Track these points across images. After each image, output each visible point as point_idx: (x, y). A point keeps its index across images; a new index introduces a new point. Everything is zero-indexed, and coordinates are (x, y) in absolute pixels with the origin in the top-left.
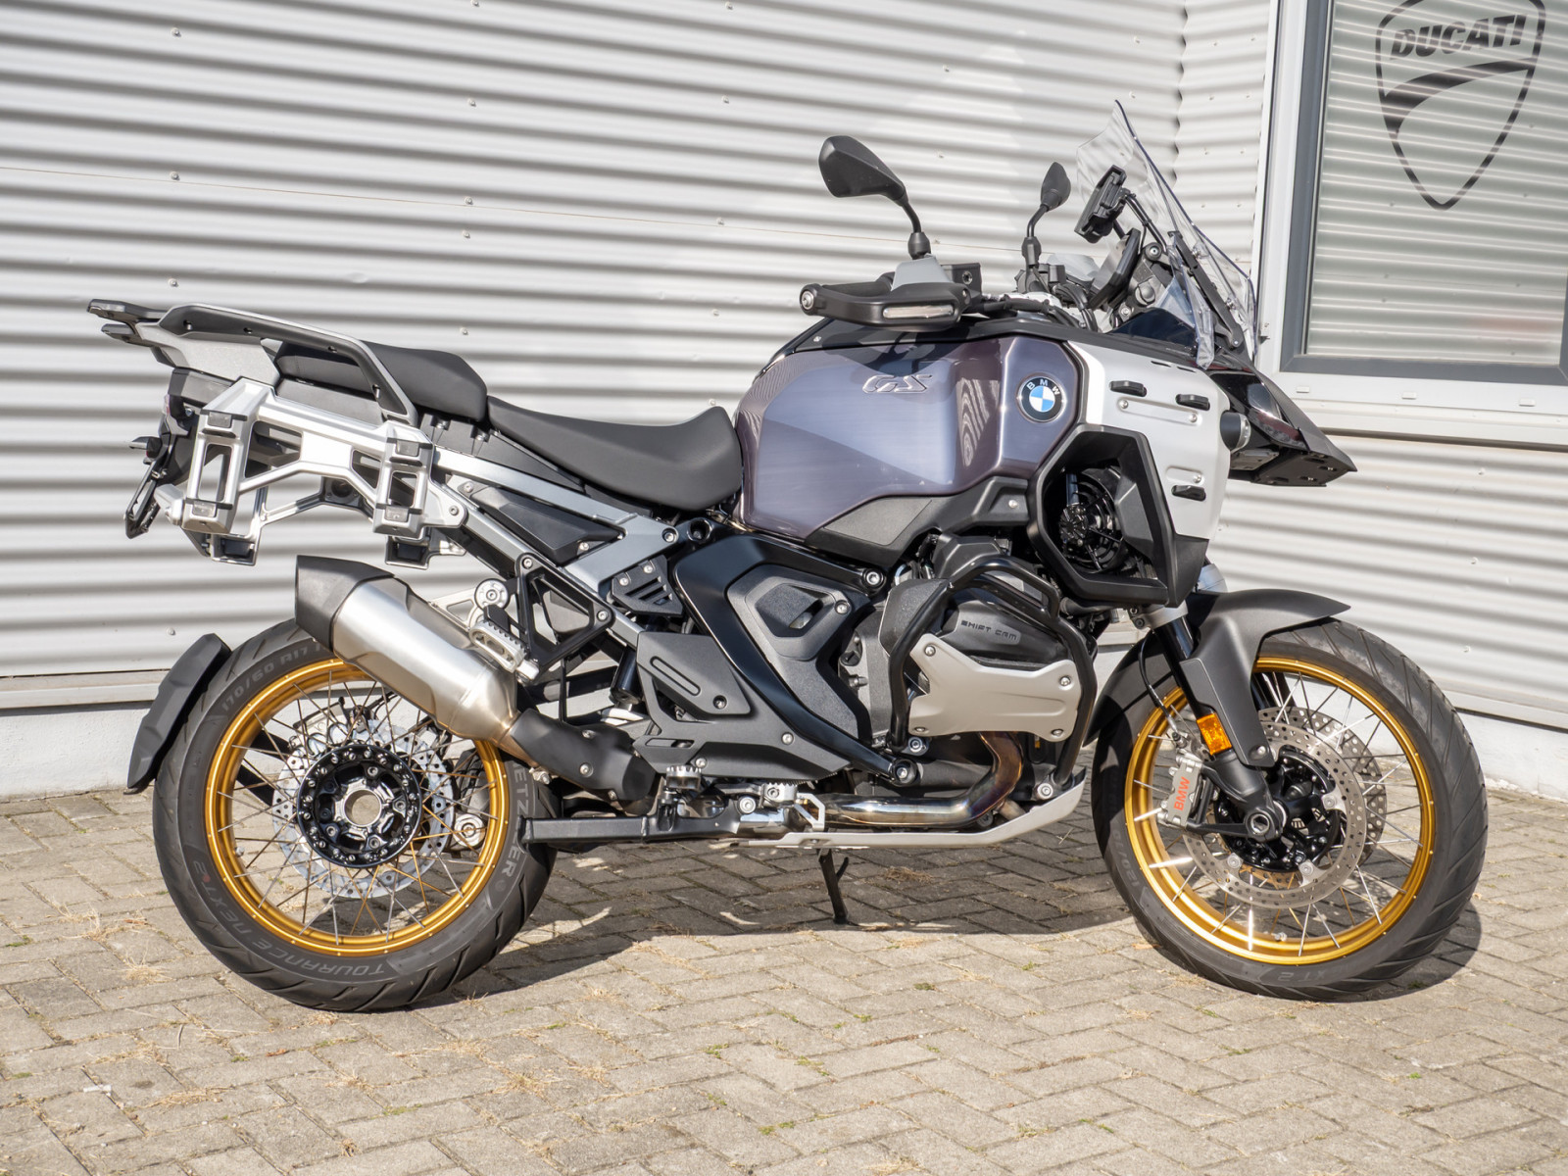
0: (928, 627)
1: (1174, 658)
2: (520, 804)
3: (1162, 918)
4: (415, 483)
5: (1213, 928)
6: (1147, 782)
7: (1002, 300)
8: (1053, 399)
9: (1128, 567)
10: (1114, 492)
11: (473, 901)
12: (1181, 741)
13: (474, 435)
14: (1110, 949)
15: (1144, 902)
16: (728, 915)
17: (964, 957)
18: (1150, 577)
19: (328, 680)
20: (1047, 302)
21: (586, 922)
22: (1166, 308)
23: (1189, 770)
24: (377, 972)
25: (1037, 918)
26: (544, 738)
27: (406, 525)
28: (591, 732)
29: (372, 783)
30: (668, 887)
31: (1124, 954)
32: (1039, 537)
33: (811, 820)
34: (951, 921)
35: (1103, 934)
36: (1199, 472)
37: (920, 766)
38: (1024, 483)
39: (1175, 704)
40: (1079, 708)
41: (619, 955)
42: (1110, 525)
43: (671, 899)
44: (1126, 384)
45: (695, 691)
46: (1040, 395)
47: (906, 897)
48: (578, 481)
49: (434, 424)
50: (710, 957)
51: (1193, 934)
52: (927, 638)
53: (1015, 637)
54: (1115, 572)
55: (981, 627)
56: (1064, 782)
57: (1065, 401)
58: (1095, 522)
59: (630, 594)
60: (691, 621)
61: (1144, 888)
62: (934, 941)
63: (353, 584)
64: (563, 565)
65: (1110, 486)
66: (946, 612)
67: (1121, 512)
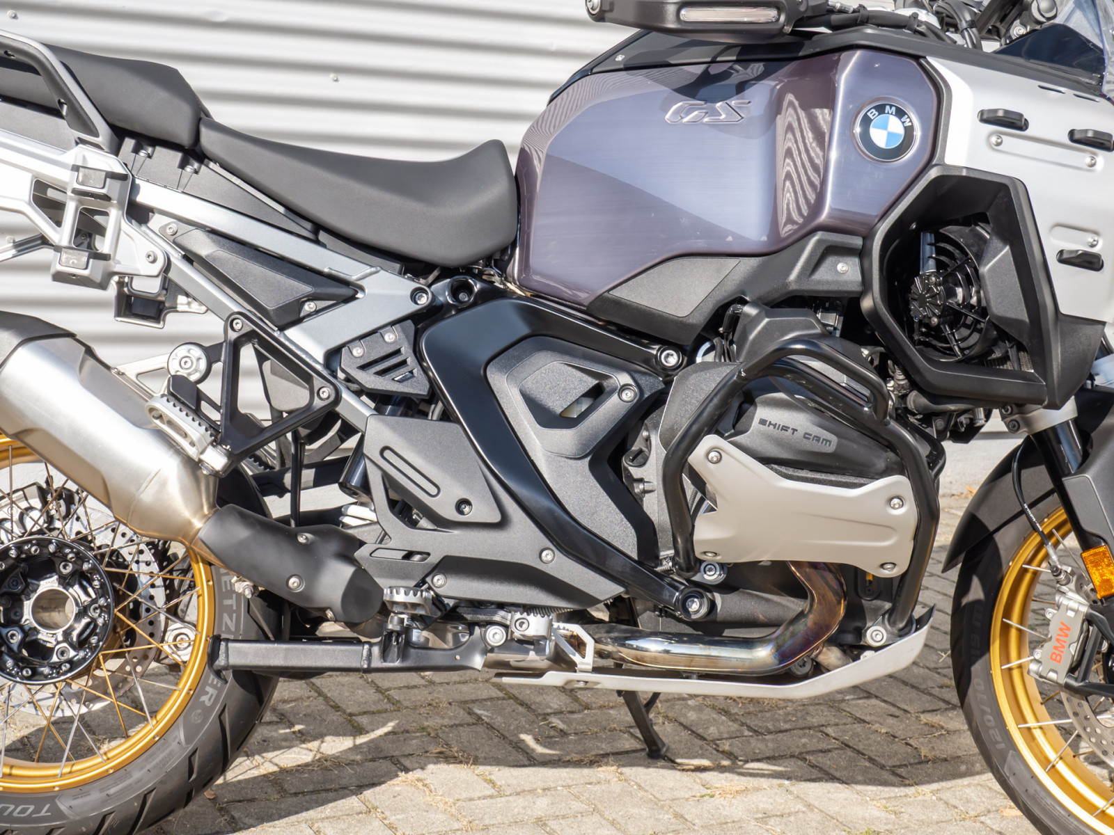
0: (713, 426)
1: (1058, 472)
2: (226, 618)
3: (1031, 791)
4: (107, 222)
5: (1096, 808)
6: (1022, 621)
7: (854, 11)
8: (901, 131)
9: (997, 354)
10: (980, 256)
11: (164, 734)
12: (1062, 576)
13: (183, 165)
14: (972, 813)
15: (1010, 769)
16: (528, 739)
17: (789, 815)
18: (1025, 369)
19: (7, 458)
20: (915, 16)
21: (361, 740)
22: (1071, 25)
23: (1071, 614)
24: (43, 813)
25: (890, 763)
26: (241, 543)
27: (86, 273)
28: (309, 535)
29: (66, 581)
30: (473, 697)
31: (988, 822)
32: (874, 312)
33: (576, 658)
34: (787, 762)
35: (967, 790)
36: (1096, 233)
37: (718, 598)
38: (857, 242)
39: (1058, 528)
40: (915, 538)
41: (377, 789)
42: (974, 300)
43: (470, 713)
44: (1001, 114)
45: (433, 491)
46: (884, 127)
47: (743, 724)
48: (309, 225)
49: (136, 150)
50: (485, 798)
51: (1070, 814)
52: (710, 441)
53: (829, 442)
54: (980, 361)
55: (785, 428)
56: (901, 625)
57: (918, 133)
58: (955, 295)
59: (363, 367)
60: (440, 405)
61: (1011, 752)
62: (758, 789)
63: (16, 341)
64: (282, 329)
65: (975, 249)
66: (740, 407)
67: (989, 283)
